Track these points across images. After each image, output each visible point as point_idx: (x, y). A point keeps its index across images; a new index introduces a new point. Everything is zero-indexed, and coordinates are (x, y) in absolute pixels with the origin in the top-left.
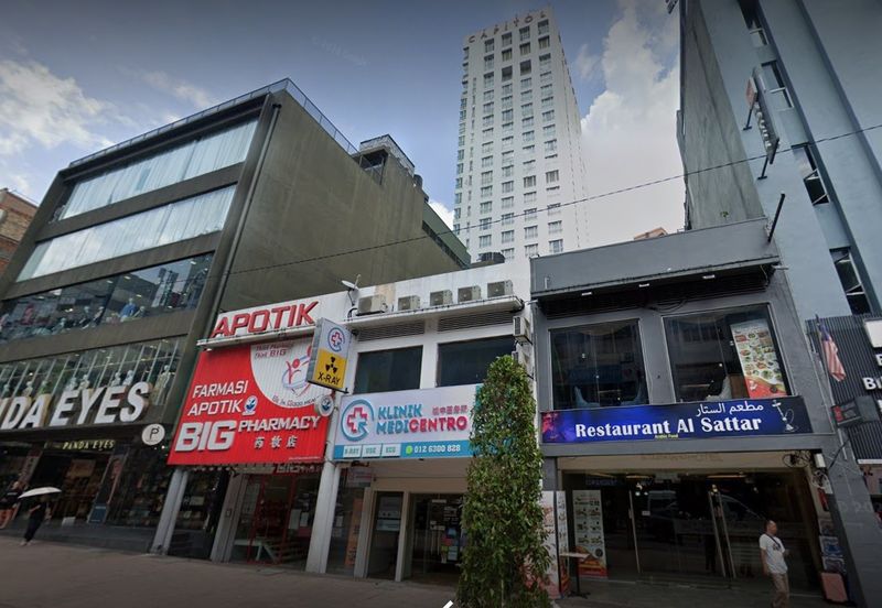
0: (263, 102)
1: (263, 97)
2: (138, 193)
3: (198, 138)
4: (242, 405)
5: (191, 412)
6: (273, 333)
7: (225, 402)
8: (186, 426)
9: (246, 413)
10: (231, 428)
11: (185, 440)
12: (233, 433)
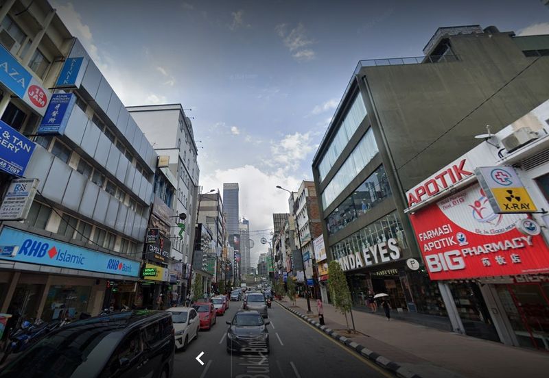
0: (357, 82)
1: (355, 79)
2: (337, 158)
4: (455, 239)
5: (425, 249)
6: (446, 191)
7: (442, 240)
8: (428, 258)
9: (461, 244)
10: (457, 255)
11: (433, 265)
12: (461, 258)
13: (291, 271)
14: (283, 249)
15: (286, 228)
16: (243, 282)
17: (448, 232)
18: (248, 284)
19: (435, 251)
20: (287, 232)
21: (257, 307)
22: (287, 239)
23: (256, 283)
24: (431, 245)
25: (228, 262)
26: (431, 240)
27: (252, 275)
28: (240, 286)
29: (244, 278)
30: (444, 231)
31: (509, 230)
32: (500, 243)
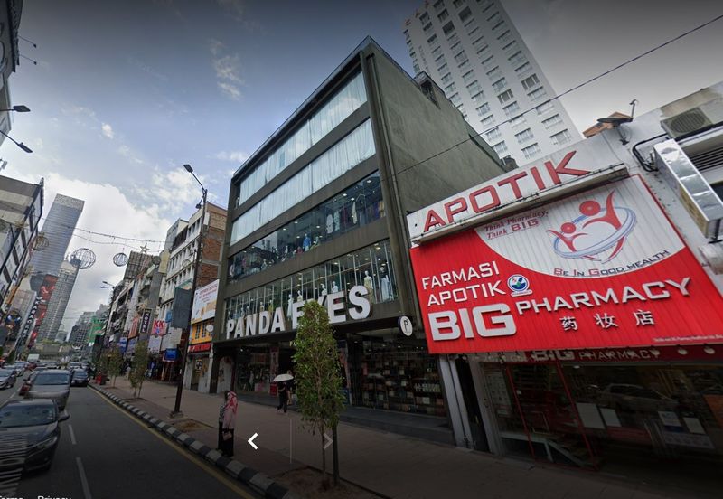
0: (359, 59)
1: (357, 57)
2: (282, 170)
3: (310, 118)
4: (503, 286)
5: (430, 302)
6: (518, 203)
7: (473, 287)
8: (432, 317)
9: (516, 293)
10: (503, 312)
11: (440, 329)
12: (510, 317)
13: (137, 335)
14: (132, 304)
15: (149, 271)
16: (34, 352)
17: (491, 274)
18: (43, 356)
19: (451, 305)
20: (150, 278)
21: (48, 394)
22: (147, 287)
23: (60, 355)
24: (444, 295)
25: (17, 315)
26: (448, 287)
27: (57, 343)
28: (25, 359)
29: (39, 346)
30: (479, 273)
31: (633, 270)
32: (610, 292)
